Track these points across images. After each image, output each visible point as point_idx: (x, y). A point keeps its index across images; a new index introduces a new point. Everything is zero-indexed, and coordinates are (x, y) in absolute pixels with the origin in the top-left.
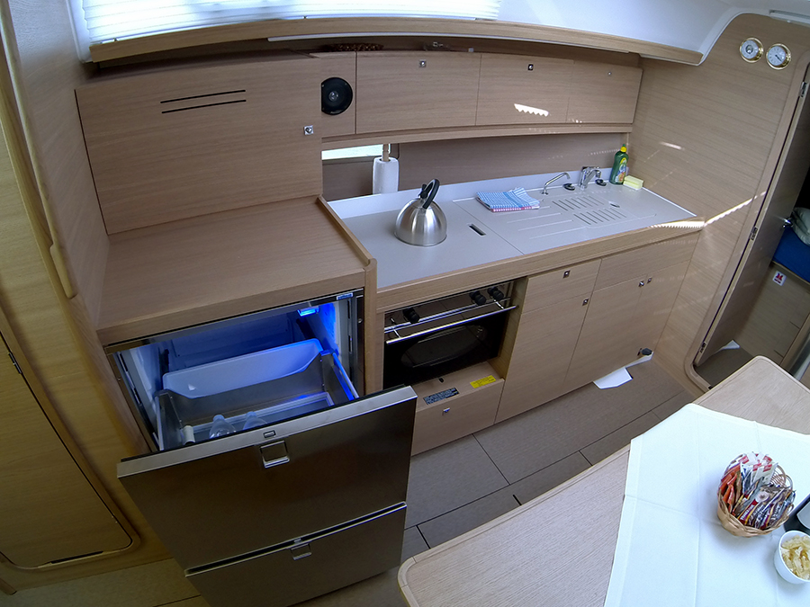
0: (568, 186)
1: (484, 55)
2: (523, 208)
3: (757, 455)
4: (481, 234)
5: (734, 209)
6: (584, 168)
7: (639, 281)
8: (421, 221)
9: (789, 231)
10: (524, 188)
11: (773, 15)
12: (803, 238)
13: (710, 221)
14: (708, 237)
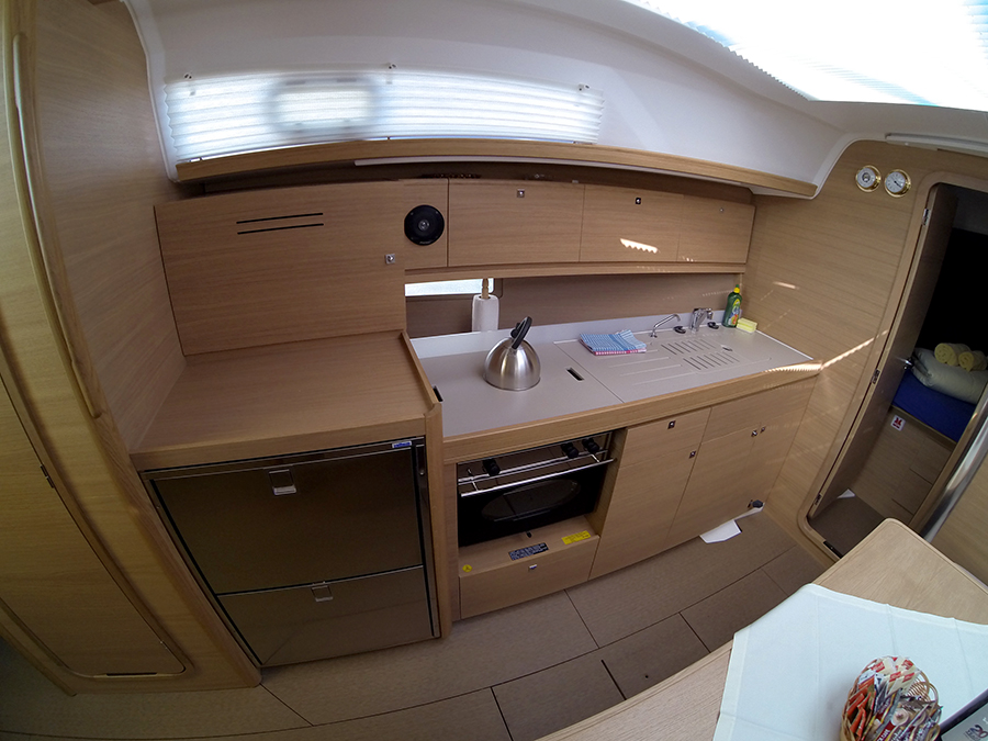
0: (679, 329)
1: (588, 186)
2: (628, 352)
3: (895, 659)
4: (579, 378)
5: (853, 351)
6: (696, 310)
7: (752, 431)
8: (512, 362)
9: (909, 372)
10: (632, 329)
11: (890, 138)
12: (923, 380)
13: (827, 364)
14: (826, 380)
